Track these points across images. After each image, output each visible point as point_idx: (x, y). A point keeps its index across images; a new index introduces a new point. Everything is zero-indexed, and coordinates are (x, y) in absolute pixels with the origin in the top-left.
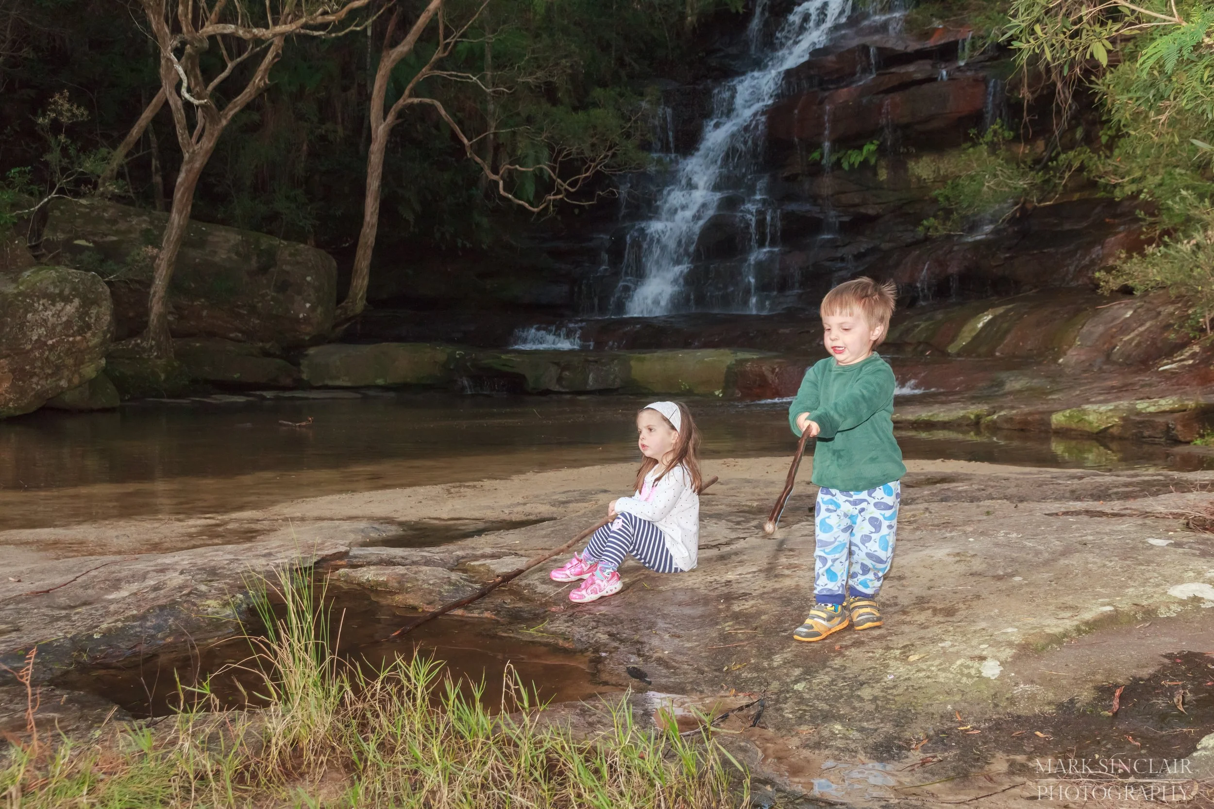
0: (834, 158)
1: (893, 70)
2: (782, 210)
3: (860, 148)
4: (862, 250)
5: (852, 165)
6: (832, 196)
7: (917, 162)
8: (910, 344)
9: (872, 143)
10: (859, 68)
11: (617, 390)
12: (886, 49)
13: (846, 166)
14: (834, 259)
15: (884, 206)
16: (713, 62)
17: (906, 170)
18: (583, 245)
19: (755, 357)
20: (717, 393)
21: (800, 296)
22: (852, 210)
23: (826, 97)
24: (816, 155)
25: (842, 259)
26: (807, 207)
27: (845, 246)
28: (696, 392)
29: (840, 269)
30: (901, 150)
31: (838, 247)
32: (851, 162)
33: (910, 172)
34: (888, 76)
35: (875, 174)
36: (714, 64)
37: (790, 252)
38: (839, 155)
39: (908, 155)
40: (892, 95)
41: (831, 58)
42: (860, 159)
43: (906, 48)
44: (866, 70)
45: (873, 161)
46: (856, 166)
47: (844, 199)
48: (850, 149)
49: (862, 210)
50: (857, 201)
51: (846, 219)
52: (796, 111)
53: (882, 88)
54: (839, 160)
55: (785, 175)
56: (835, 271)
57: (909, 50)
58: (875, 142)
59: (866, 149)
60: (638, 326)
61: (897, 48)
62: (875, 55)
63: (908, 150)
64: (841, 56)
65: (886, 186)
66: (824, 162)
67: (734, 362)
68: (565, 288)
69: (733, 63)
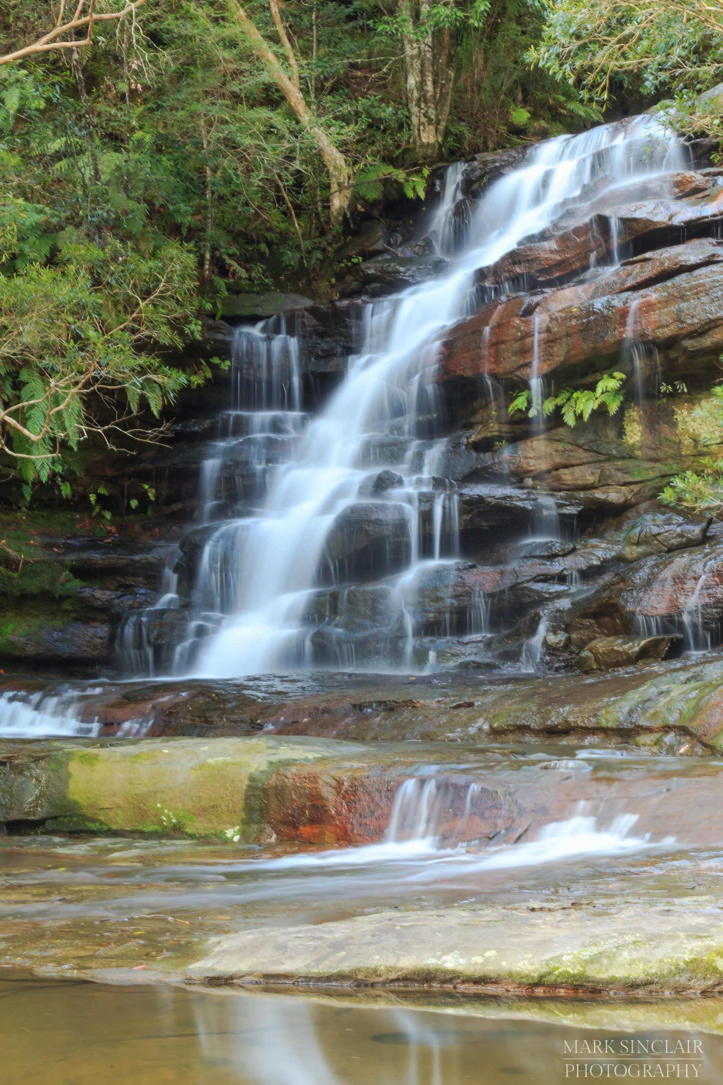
0: (550, 406)
1: (648, 255)
2: (461, 495)
3: (592, 387)
4: (596, 562)
5: (579, 417)
6: (549, 471)
7: (690, 410)
8: (649, 730)
9: (612, 377)
10: (593, 257)
11: (42, 822)
12: (635, 220)
13: (570, 419)
14: (546, 578)
15: (636, 488)
16: (371, 269)
17: (674, 425)
18: (136, 558)
19: (310, 756)
20: (229, 833)
21: (488, 644)
22: (582, 495)
23: (537, 304)
24: (520, 402)
25: (561, 578)
26: (508, 491)
27: (564, 555)
28: (189, 830)
29: (559, 595)
30: (663, 389)
31: (555, 556)
32: (578, 412)
33: (680, 426)
34: (638, 265)
35: (621, 433)
36: (371, 271)
37: (473, 567)
38: (559, 401)
39: (674, 396)
40: (642, 292)
41: (551, 245)
42: (593, 405)
43: (670, 218)
44: (605, 260)
45: (613, 408)
46: (586, 417)
47: (567, 476)
48: (576, 389)
49: (599, 495)
50: (591, 479)
51: (572, 510)
52: (487, 329)
53: (629, 283)
54: (558, 409)
55: (473, 439)
56: (547, 599)
57: (677, 221)
58: (618, 375)
59: (601, 387)
60: (184, 694)
61: (655, 219)
62: (620, 233)
63: (674, 387)
64: (564, 239)
65: (638, 453)
66: (532, 413)
67: (264, 767)
68: (103, 630)
69: (401, 269)
